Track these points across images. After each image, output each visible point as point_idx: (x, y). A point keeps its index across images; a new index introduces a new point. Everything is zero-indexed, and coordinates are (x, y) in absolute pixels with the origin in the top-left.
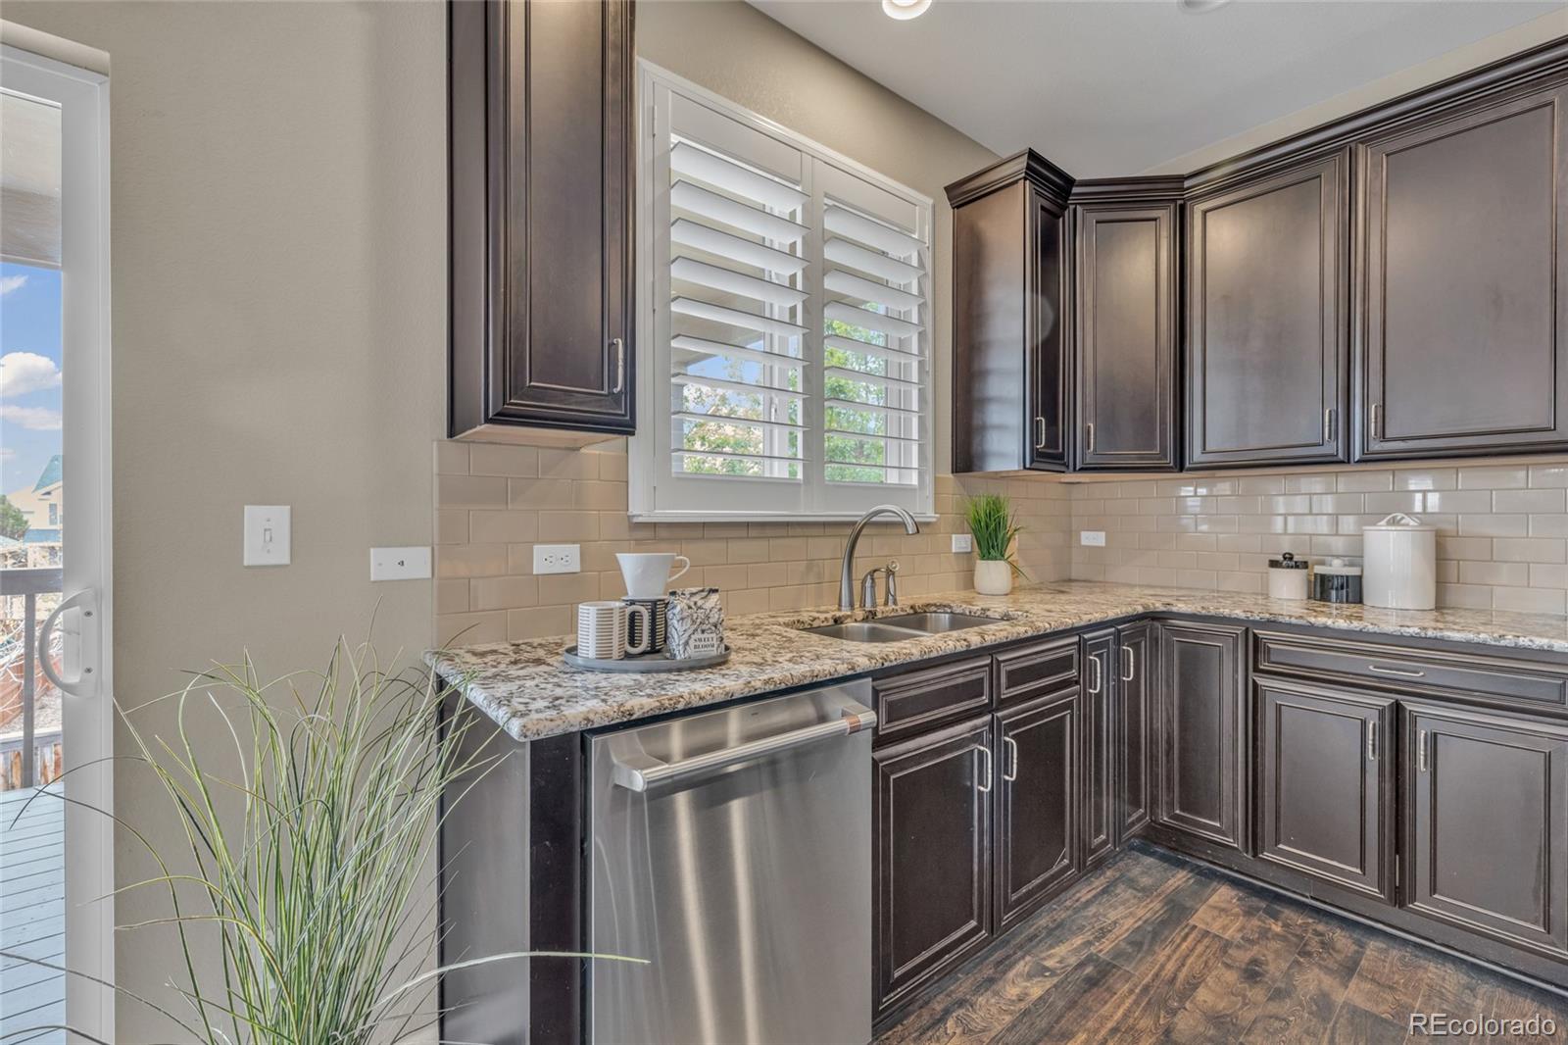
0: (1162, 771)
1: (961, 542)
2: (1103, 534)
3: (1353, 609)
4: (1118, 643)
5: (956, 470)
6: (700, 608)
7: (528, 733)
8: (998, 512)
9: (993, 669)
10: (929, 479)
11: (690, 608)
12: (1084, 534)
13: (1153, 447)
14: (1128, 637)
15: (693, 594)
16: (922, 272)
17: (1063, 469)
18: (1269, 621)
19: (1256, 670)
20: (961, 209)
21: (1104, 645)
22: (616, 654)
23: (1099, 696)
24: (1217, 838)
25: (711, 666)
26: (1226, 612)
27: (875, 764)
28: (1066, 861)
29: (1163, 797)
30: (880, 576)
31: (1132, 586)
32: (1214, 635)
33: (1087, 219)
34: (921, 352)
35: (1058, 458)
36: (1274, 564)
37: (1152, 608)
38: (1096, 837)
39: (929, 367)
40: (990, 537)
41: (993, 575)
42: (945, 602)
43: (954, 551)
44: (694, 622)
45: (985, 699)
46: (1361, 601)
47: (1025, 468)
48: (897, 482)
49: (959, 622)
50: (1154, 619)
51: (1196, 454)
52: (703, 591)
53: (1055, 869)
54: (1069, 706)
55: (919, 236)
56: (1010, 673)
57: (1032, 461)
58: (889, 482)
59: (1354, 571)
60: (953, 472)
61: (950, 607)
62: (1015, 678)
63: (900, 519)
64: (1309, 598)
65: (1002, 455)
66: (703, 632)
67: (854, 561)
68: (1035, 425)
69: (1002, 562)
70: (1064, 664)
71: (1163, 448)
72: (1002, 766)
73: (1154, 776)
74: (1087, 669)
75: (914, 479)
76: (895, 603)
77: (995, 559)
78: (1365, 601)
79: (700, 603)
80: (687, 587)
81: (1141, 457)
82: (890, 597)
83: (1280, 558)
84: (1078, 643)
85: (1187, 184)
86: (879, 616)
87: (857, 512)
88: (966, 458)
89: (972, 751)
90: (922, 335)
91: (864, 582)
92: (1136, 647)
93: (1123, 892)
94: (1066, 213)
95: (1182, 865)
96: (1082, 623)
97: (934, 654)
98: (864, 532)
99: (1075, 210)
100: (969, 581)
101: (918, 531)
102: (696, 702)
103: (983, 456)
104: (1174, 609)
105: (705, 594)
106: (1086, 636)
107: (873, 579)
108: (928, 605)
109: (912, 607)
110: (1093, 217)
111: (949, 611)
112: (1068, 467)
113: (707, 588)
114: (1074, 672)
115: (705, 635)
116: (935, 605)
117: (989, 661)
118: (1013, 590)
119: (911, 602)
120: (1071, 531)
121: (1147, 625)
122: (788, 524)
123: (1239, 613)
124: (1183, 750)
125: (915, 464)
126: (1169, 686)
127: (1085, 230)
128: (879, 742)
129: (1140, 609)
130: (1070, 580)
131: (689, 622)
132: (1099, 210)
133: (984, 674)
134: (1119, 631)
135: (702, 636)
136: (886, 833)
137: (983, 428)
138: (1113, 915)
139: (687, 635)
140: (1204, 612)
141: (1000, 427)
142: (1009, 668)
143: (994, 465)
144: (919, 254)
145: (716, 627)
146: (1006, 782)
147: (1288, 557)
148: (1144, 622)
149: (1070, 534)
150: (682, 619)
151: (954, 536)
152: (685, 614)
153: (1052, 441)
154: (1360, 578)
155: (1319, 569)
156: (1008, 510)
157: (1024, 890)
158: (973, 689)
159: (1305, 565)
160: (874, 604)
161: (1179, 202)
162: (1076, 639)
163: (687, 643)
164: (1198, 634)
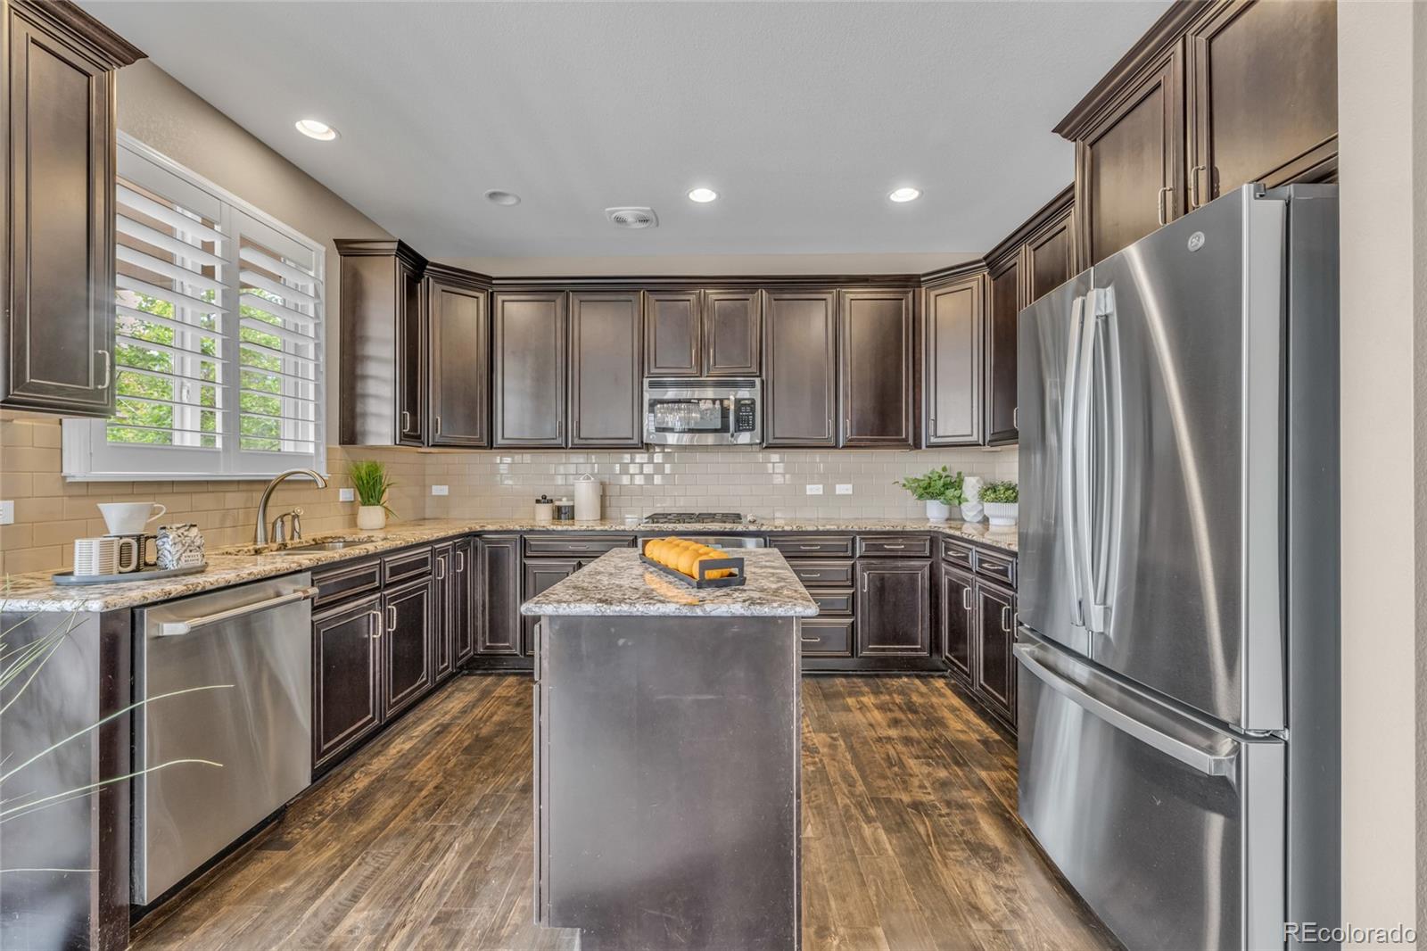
0: (480, 623)
1: (346, 494)
2: (447, 487)
3: (571, 522)
4: (454, 550)
5: (342, 443)
6: (186, 536)
7: (110, 606)
8: (376, 472)
9: (381, 566)
10: (322, 450)
11: (179, 536)
12: (434, 487)
13: (475, 434)
14: (460, 547)
15: (178, 528)
16: (317, 301)
17: (421, 445)
18: (531, 530)
19: (525, 557)
20: (346, 258)
21: (446, 551)
22: (115, 571)
23: (443, 581)
24: (507, 652)
25: (197, 572)
26: (511, 528)
27: (313, 622)
28: (424, 679)
29: (480, 638)
30: (288, 519)
31: (464, 520)
32: (505, 541)
33: (436, 288)
34: (317, 358)
35: (418, 438)
36: (538, 501)
37: (474, 530)
38: (442, 664)
39: (322, 369)
40: (370, 489)
41: (372, 517)
42: (341, 535)
43: (341, 500)
44: (184, 545)
45: (377, 584)
46: (573, 518)
47: (395, 444)
48: (292, 450)
49: (348, 544)
50: (475, 536)
51: (499, 440)
52: (185, 526)
53: (418, 684)
54: (426, 587)
55: (316, 274)
56: (391, 568)
57: (401, 440)
58: (286, 450)
59: (571, 503)
60: (340, 444)
61: (344, 538)
62: (394, 571)
63: (311, 478)
64: (554, 518)
65: (379, 435)
66: (191, 551)
67: (268, 508)
68: (403, 418)
69: (378, 507)
70: (424, 562)
71: (481, 434)
72: (387, 623)
73: (475, 627)
74: (436, 565)
75: (311, 449)
76: (300, 538)
77: (374, 505)
78: (576, 518)
79: (186, 533)
80: (172, 523)
81: (469, 440)
82: (296, 534)
83: (541, 498)
84: (431, 550)
85: (494, 282)
86: (289, 546)
87: (273, 473)
88: (350, 433)
89: (369, 615)
90: (317, 346)
91: (274, 524)
92: (465, 552)
93: (457, 695)
94: (423, 280)
95: (490, 675)
96: (433, 539)
97: (348, 557)
98: (277, 487)
99: (428, 279)
100: (353, 521)
101: (326, 486)
102: (209, 587)
103: (364, 434)
104: (486, 529)
105: (187, 528)
106: (436, 546)
107: (282, 521)
108: (326, 538)
109: (314, 540)
110: (439, 287)
111: (342, 540)
112: (424, 444)
113: (189, 524)
114: (429, 567)
115: (193, 553)
116: (331, 537)
117: (379, 562)
118: (386, 526)
119: (313, 537)
120: (424, 486)
121: (470, 539)
122: (208, 482)
123: (518, 528)
124: (491, 608)
125: (312, 438)
126: (483, 573)
127: (434, 295)
128: (316, 609)
129: (467, 530)
130: (425, 519)
131: (180, 546)
132: (443, 284)
133: (377, 569)
134: (455, 543)
135: (190, 554)
136: (318, 664)
137: (364, 415)
138: (451, 705)
139: (179, 554)
140: (501, 529)
141: (378, 416)
142: (391, 565)
143: (372, 441)
144: (315, 286)
145: (199, 547)
146: (389, 632)
147: (544, 497)
148: (469, 538)
149: (424, 487)
150: (175, 544)
151: (341, 490)
152: (177, 540)
153: (414, 427)
154: (573, 507)
155: (557, 503)
156: (384, 472)
157: (400, 696)
158: (370, 578)
159: (551, 501)
160: (284, 539)
161: (490, 290)
162: (430, 548)
163: (179, 559)
164: (498, 542)
